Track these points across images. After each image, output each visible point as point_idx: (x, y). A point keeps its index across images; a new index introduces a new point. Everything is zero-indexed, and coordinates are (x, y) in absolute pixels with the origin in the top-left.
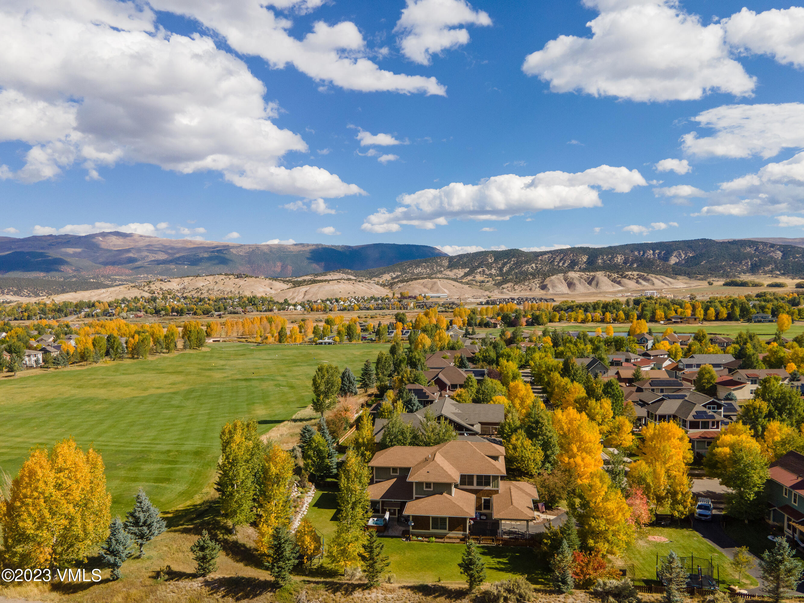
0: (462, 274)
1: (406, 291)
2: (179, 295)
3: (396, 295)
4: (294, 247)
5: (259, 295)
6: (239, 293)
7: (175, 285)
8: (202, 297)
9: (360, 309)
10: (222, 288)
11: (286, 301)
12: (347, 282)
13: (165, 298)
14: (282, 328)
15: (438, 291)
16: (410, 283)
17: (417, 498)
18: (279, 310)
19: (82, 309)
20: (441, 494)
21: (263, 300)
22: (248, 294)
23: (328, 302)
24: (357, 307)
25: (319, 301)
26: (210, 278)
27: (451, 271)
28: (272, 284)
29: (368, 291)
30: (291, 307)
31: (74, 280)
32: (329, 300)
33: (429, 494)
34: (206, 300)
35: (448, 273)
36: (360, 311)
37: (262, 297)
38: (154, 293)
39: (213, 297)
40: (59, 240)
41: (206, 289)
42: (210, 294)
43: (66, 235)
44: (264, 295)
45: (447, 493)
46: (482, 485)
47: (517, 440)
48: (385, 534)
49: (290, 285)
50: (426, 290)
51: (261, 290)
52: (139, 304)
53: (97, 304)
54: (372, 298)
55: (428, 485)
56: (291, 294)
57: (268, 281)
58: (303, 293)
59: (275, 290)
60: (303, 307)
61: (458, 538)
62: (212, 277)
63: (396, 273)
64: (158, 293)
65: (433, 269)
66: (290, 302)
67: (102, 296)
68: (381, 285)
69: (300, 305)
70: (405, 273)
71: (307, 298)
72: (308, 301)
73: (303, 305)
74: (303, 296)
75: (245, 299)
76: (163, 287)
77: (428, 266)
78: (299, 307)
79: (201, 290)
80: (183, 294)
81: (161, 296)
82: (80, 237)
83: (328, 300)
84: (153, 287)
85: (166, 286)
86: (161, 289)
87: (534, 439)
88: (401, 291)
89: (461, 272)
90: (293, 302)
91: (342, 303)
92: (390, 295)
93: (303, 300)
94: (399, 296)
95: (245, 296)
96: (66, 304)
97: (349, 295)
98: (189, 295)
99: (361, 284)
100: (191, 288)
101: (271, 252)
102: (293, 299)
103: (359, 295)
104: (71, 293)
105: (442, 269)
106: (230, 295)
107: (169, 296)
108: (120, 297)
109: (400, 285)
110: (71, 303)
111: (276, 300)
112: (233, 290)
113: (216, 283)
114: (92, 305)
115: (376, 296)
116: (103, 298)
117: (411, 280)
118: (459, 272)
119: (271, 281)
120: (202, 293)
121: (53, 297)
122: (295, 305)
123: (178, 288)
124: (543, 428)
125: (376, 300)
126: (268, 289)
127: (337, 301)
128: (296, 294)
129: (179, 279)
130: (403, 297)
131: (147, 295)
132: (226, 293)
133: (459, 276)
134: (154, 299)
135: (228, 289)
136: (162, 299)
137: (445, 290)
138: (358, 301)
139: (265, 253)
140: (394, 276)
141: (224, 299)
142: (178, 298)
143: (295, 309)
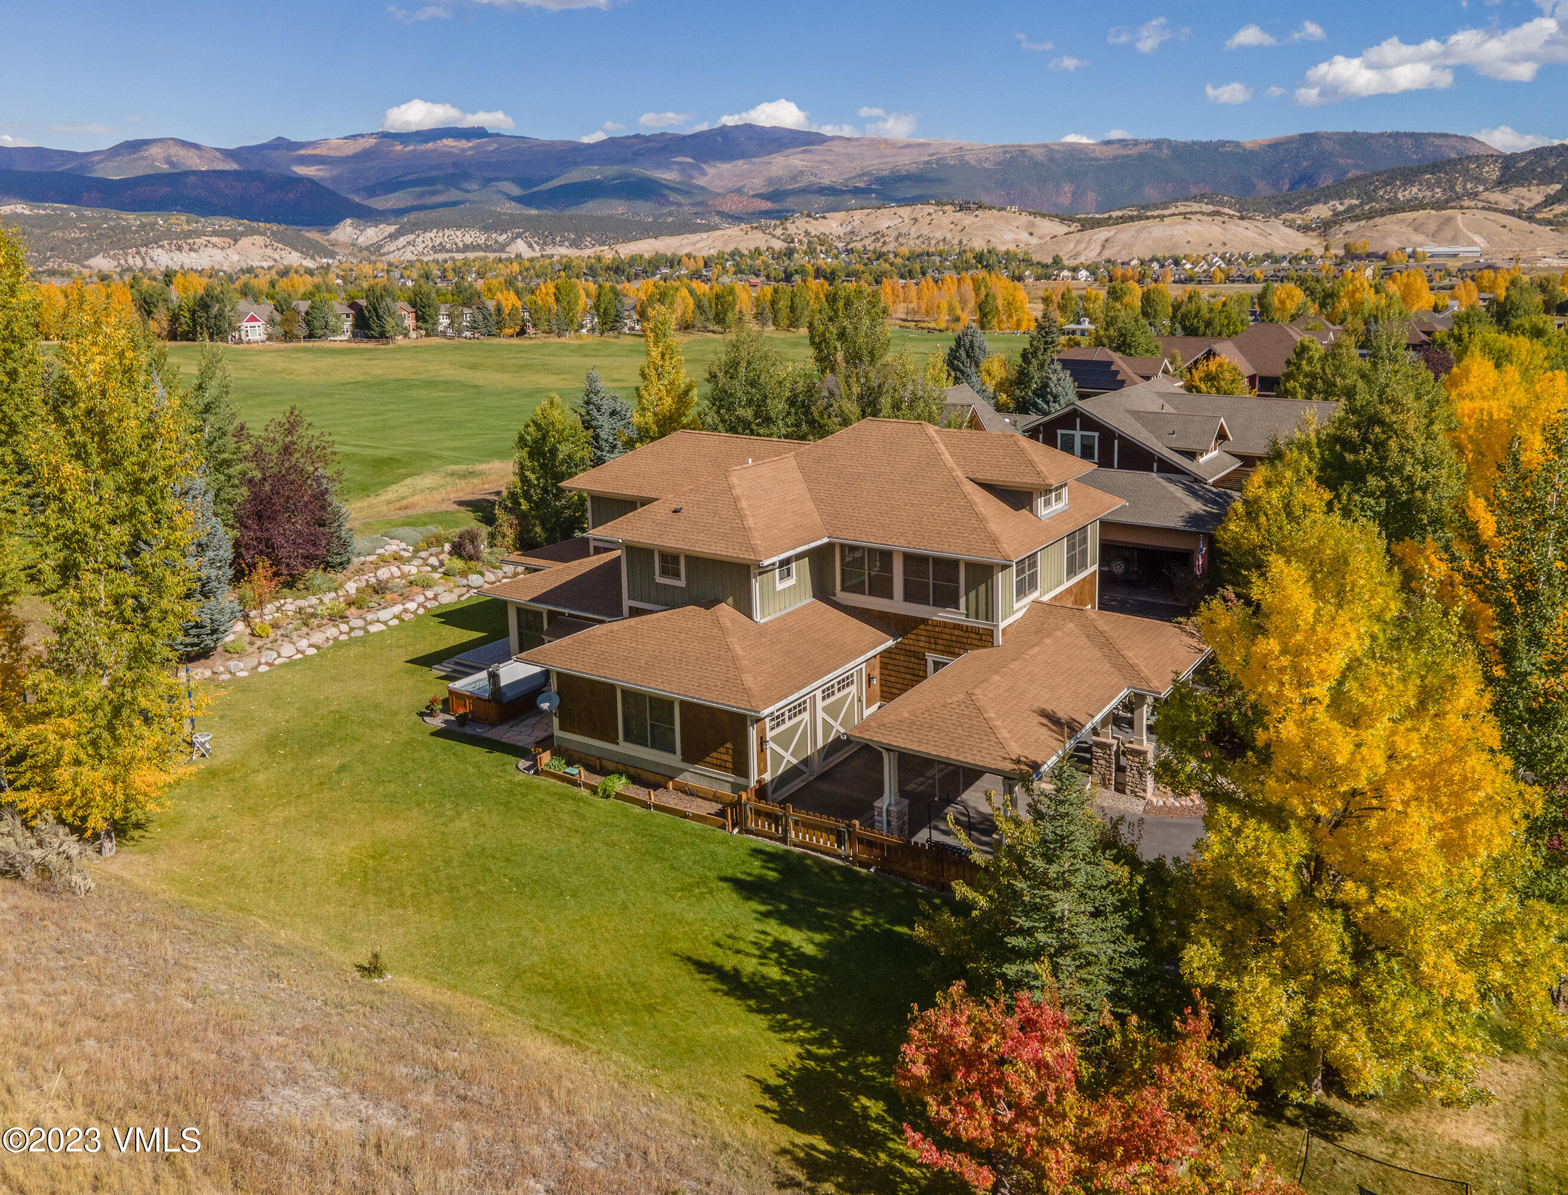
0: (1539, 198)
1: (1360, 243)
2: (841, 245)
3: (1333, 251)
4: (1105, 148)
5: (1002, 248)
6: (961, 242)
7: (834, 225)
8: (885, 249)
9: (1229, 279)
10: (926, 231)
11: (1057, 261)
12: (1209, 219)
13: (811, 252)
14: (987, 295)
15: (1454, 240)
16: (1378, 220)
17: (635, 612)
18: (1038, 279)
19: (657, 268)
20: (709, 603)
21: (1009, 256)
22: (979, 245)
23: (1155, 266)
24: (1220, 276)
25: (1135, 262)
26: (906, 212)
27: (1504, 191)
28: (1033, 225)
29: (1261, 240)
30: (1065, 273)
31: (670, 219)
32: (1158, 260)
33: (672, 600)
34: (891, 256)
35: (1496, 196)
36: (1229, 285)
37: (1007, 253)
38: (793, 241)
39: (905, 251)
40: (651, 144)
41: (894, 234)
42: (901, 245)
43: (662, 134)
44: (1012, 247)
45: (737, 606)
46: (923, 600)
47: (1269, 484)
48: (498, 733)
49: (1075, 227)
50: (1418, 238)
51: (1008, 236)
52: (758, 262)
53: (685, 259)
54: (1267, 256)
55: (670, 561)
56: (1071, 246)
57: (1025, 218)
58: (1100, 243)
59: (1041, 238)
60: (1093, 273)
61: (715, 798)
62: (908, 209)
63: (1347, 202)
64: (800, 242)
65: (1452, 188)
66: (1066, 262)
67: (699, 246)
68: (1299, 228)
69: (1087, 268)
70: (1371, 199)
71: (1107, 254)
72: (1109, 261)
73: (1093, 270)
74: (1098, 250)
75: (970, 255)
76: (811, 229)
77: (1438, 183)
78: (1083, 274)
79: (883, 236)
80: (848, 244)
81: (805, 247)
82: (685, 138)
83: (1154, 259)
84: (792, 229)
85: (817, 227)
86: (807, 233)
87: (1347, 487)
88: (1350, 240)
89: (1534, 195)
90: (1073, 263)
91: (1188, 266)
92: (1318, 251)
93: (1098, 259)
94: (1341, 252)
95: (972, 250)
96: (633, 260)
97: (1210, 250)
98: (858, 246)
99: (1244, 223)
100: (864, 232)
101: (1051, 160)
102: (1076, 256)
103: (1234, 250)
104: (649, 241)
105: (1481, 188)
106: (941, 247)
107: (819, 248)
108: (729, 249)
109: (1350, 227)
110: (641, 256)
111: (1035, 258)
112: (949, 236)
113: (916, 220)
114: (674, 262)
115: (1278, 252)
116: (700, 250)
117: (1382, 213)
118: (1528, 195)
119: (1032, 218)
120: (884, 243)
121: (618, 247)
122: (1075, 270)
123: (841, 231)
124: (1393, 444)
125: (1276, 260)
126: (1024, 236)
127: (1177, 262)
128: (1083, 246)
129: (844, 213)
130: (1351, 255)
131: (778, 245)
132: (933, 242)
133: (1528, 205)
134: (789, 253)
135: (939, 235)
136: (805, 253)
137: (1477, 238)
138: (1229, 262)
139: (1037, 164)
140: (1341, 208)
141: (928, 254)
142: (835, 251)
143: (1074, 278)
